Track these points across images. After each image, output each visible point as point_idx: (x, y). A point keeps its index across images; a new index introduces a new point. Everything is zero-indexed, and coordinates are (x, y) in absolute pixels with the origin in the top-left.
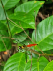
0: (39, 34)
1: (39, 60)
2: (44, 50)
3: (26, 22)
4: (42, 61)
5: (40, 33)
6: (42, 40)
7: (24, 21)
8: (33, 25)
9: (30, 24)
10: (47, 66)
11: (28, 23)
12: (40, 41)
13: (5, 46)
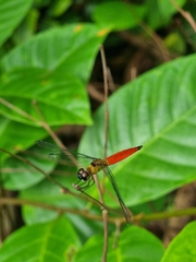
1: (121, 242)
3: (56, 104)
4: (133, 243)
7: (47, 100)
8: (81, 109)
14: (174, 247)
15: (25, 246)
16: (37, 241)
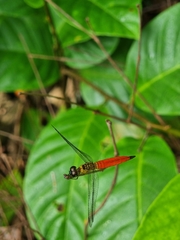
0: (152, 55)
2: (164, 110)
3: (112, 13)
4: (154, 152)
5: (156, 51)
6: (160, 76)
7: (105, 7)
8: (133, 23)
9: (123, 20)
10: (164, 190)
11: (117, 17)
12: (155, 80)
13: (38, 75)
14: (173, 185)
15: (69, 126)
16: (82, 123)
